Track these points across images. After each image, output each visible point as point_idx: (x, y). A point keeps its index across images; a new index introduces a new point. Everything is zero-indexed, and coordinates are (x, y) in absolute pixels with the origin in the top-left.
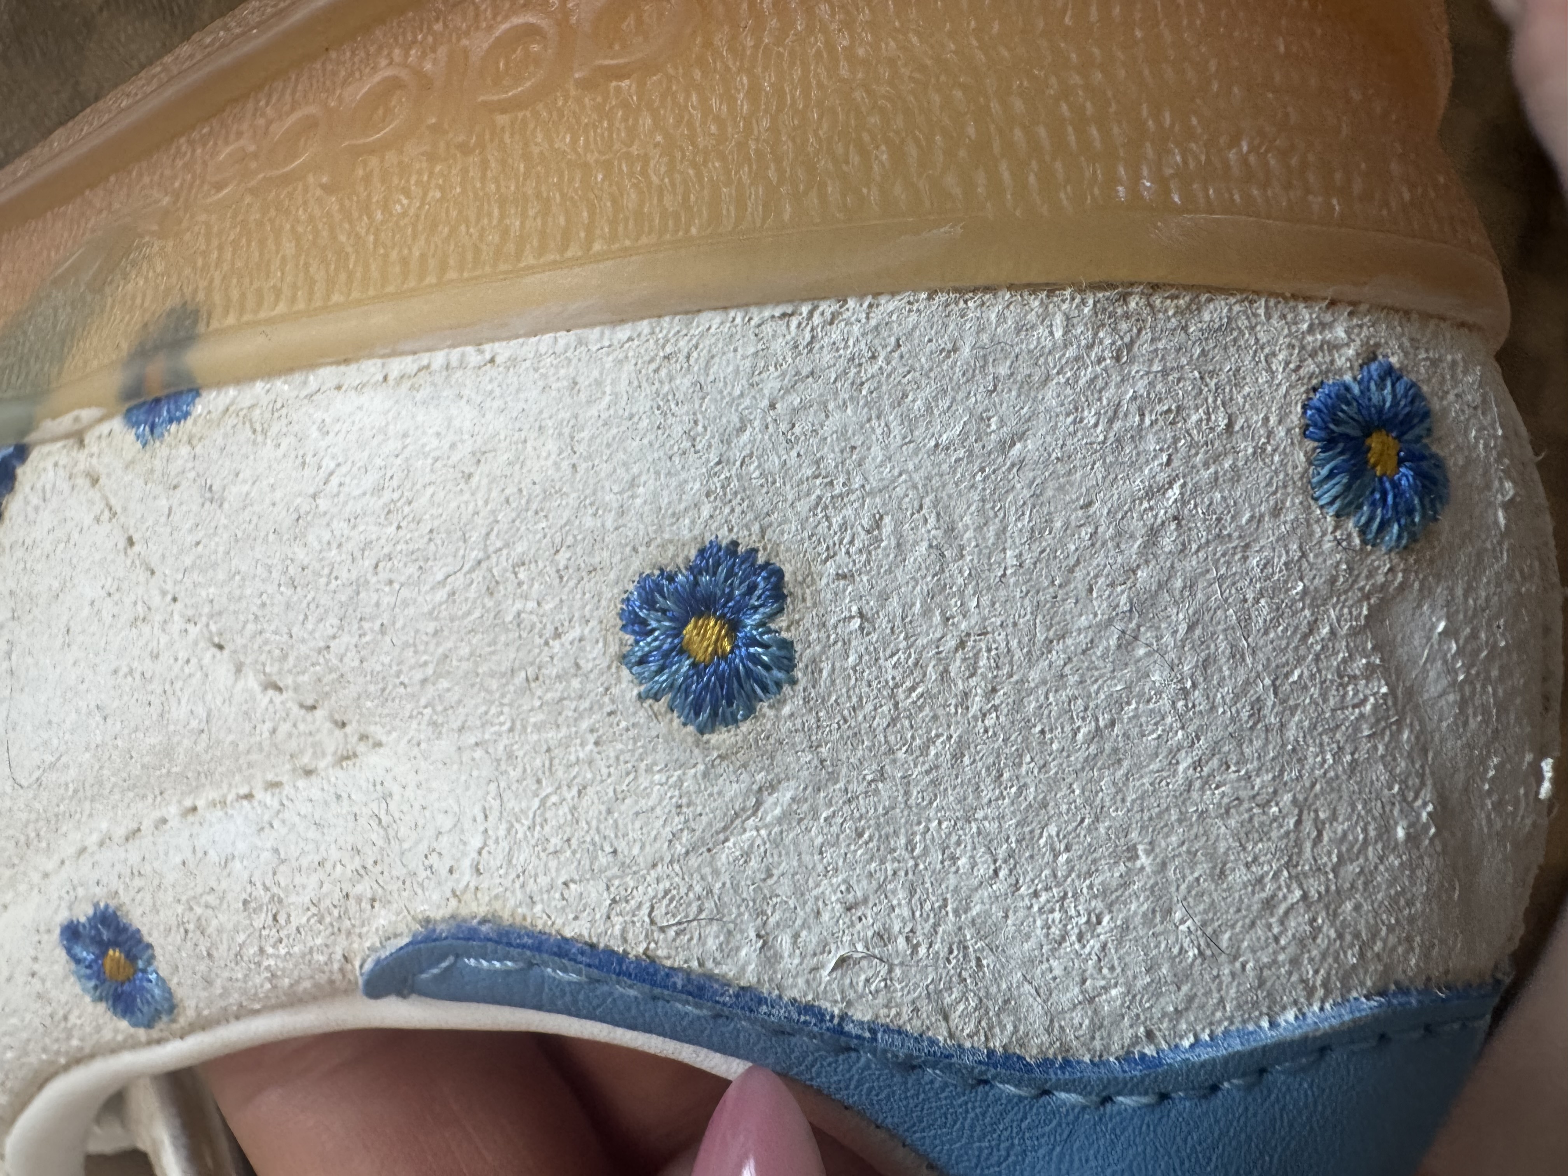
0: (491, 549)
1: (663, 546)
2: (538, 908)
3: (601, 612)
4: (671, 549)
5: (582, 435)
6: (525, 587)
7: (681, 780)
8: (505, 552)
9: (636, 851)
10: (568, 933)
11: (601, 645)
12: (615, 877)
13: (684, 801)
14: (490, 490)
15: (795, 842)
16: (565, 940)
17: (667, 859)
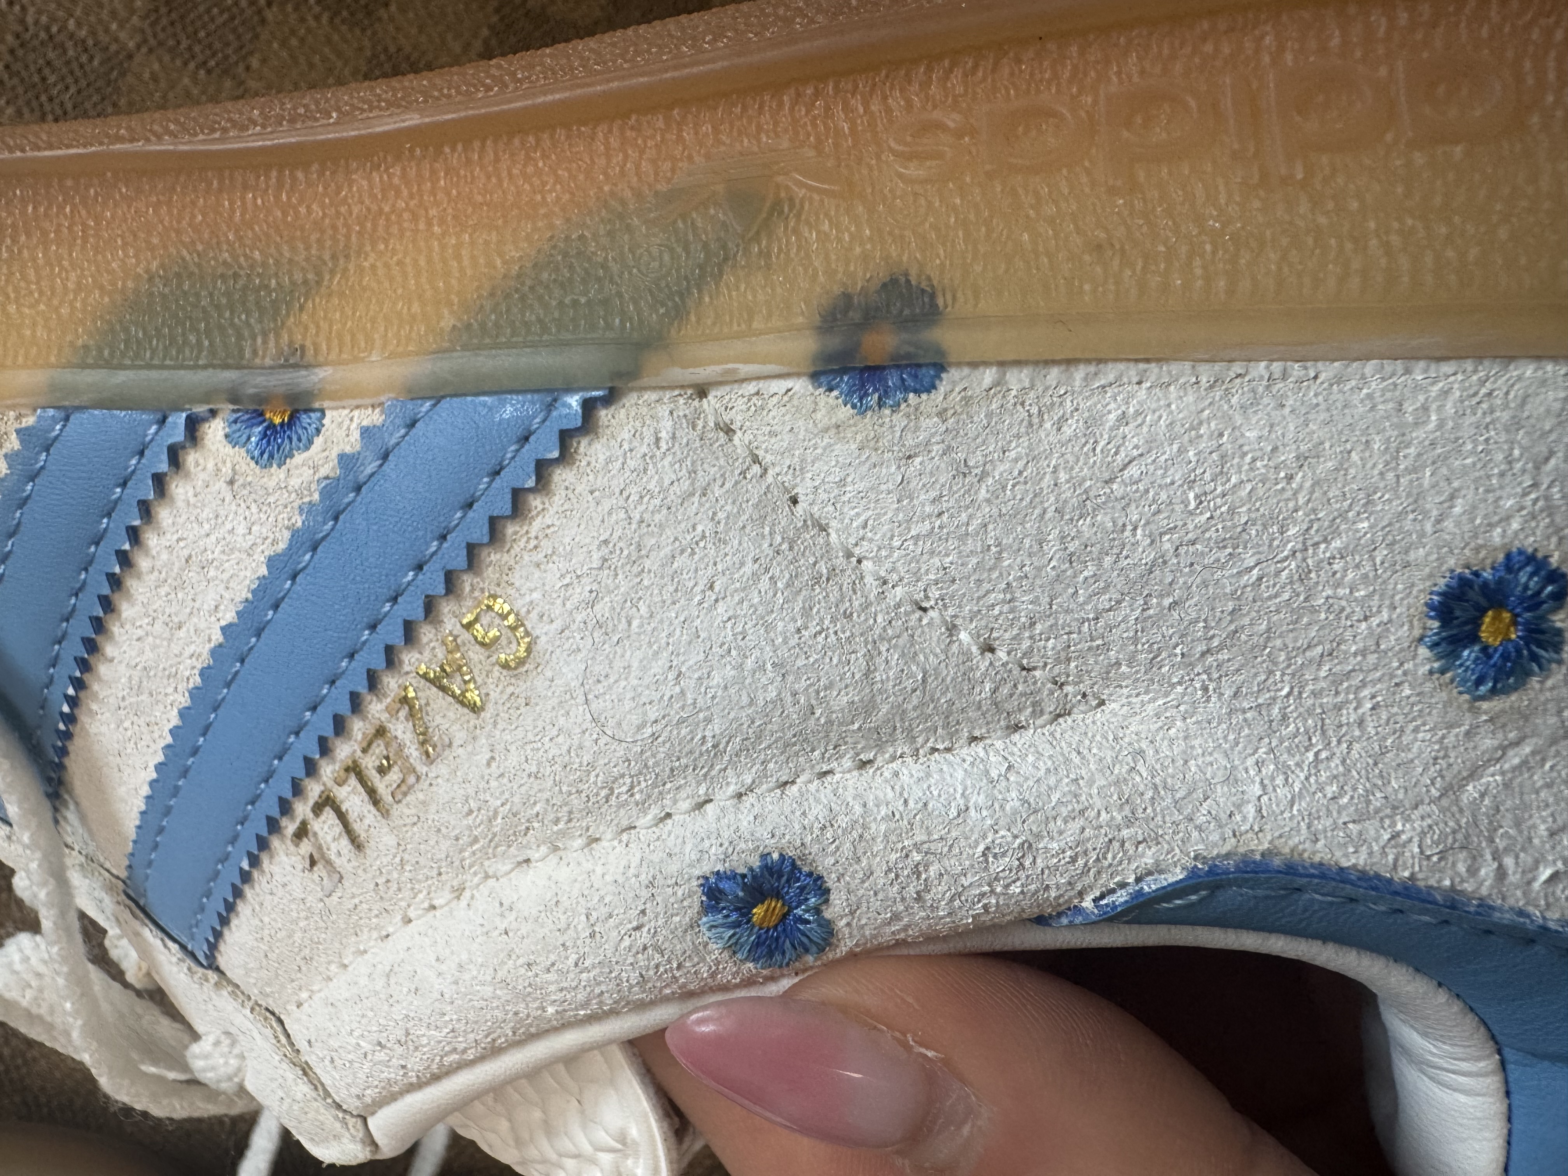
0: (1309, 543)
1: (1477, 550)
2: (1320, 845)
3: (1411, 600)
4: (1483, 554)
5: (1407, 451)
6: (1338, 575)
7: (1443, 737)
8: (1323, 546)
9: (1401, 796)
10: (1345, 863)
11: (1406, 628)
12: (1387, 816)
13: (1441, 754)
14: (1312, 493)
15: (1521, 786)
16: (1342, 869)
17: (1427, 801)
